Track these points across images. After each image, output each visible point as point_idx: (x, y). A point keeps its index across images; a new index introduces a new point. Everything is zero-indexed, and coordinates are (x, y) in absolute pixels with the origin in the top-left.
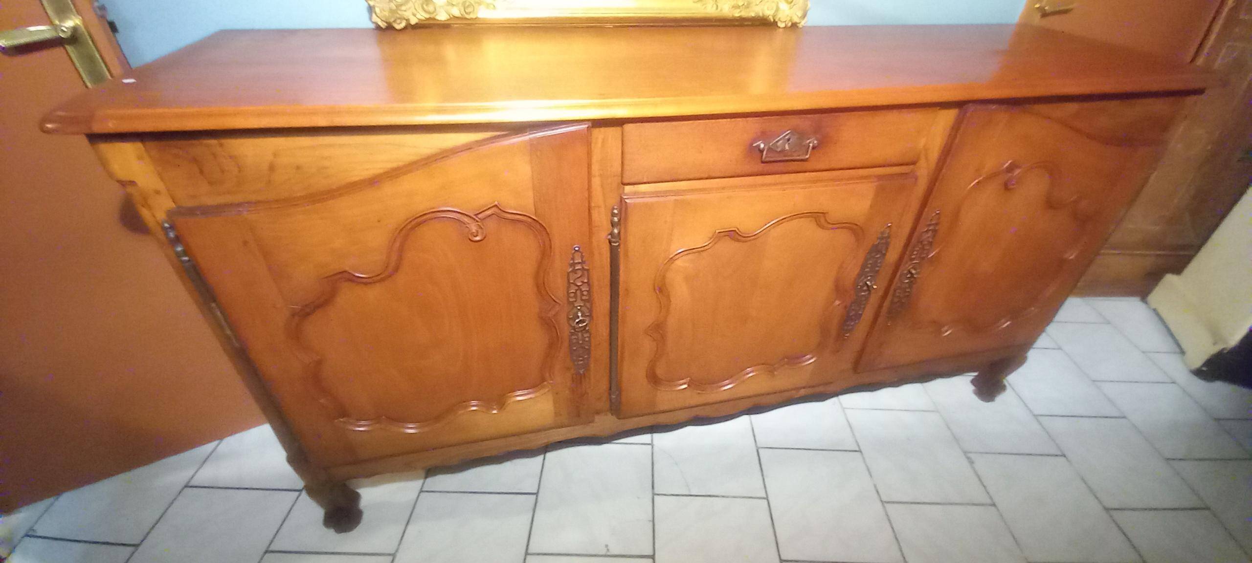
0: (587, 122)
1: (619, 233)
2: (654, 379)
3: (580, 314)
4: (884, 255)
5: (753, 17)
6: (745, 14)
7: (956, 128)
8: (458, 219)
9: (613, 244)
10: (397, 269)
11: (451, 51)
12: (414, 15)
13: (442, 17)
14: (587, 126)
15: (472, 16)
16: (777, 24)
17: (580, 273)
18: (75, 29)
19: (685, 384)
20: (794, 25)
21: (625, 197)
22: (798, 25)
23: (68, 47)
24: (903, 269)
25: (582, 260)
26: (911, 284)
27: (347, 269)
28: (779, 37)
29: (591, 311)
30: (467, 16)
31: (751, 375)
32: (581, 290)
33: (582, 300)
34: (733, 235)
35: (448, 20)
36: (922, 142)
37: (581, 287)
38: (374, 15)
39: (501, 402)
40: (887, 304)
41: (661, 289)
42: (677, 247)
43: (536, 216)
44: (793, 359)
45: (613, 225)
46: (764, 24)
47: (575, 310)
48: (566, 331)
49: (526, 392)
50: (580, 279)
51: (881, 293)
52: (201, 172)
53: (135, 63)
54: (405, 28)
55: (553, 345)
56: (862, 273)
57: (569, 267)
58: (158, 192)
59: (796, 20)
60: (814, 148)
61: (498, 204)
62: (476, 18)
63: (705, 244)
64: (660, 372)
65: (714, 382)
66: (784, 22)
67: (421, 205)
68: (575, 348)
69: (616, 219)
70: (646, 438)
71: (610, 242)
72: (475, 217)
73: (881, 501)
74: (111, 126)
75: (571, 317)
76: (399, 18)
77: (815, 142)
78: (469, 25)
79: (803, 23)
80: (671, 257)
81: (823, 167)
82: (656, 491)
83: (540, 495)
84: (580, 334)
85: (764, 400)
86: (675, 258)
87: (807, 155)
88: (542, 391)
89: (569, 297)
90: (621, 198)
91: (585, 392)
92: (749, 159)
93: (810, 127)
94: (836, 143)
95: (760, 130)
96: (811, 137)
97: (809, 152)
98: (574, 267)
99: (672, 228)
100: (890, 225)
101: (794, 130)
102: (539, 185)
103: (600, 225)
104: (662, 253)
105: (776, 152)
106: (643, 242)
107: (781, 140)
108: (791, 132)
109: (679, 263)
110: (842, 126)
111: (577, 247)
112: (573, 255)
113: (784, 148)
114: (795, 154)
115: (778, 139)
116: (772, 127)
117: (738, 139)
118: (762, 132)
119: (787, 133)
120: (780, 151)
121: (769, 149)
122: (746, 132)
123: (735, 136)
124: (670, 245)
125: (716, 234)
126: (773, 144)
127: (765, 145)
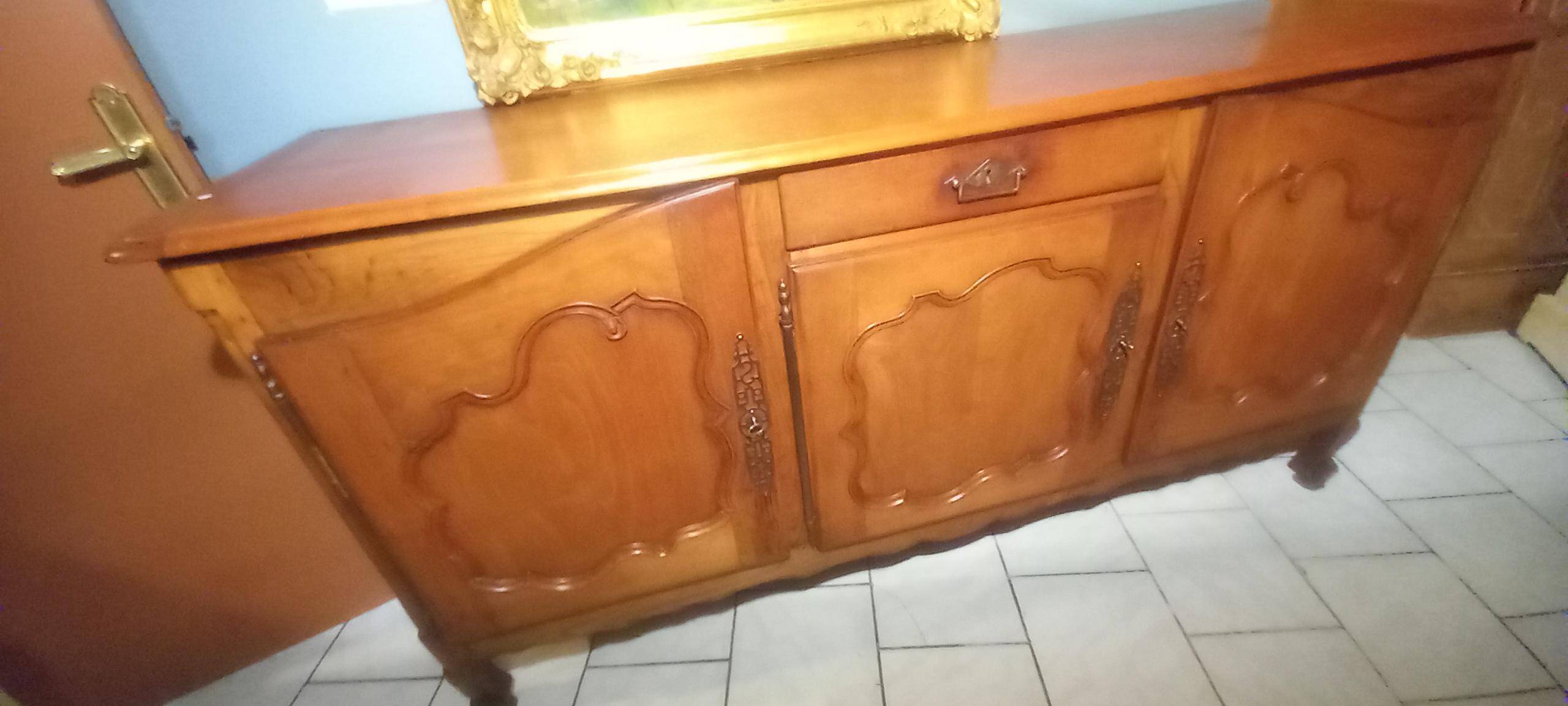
0: (733, 179)
1: (791, 312)
2: (859, 496)
3: (754, 420)
4: (1138, 305)
5: (933, 34)
6: (921, 31)
7: (1207, 130)
8: (591, 316)
9: (786, 327)
10: (525, 383)
11: (573, 120)
12: (527, 85)
13: (558, 83)
14: (733, 183)
15: (594, 78)
16: (964, 38)
17: (748, 367)
18: (146, 149)
19: (899, 498)
20: (986, 37)
21: (793, 266)
22: (991, 35)
23: (140, 171)
24: (1168, 320)
25: (748, 351)
26: (1181, 340)
27: (466, 389)
28: (968, 54)
29: (768, 416)
30: (588, 79)
31: (984, 479)
32: (752, 388)
33: (755, 401)
34: (936, 299)
35: (567, 86)
36: (1164, 155)
37: (751, 385)
38: (480, 91)
39: (667, 540)
40: (1152, 370)
41: (853, 377)
42: (867, 320)
43: (685, 302)
44: (1037, 454)
45: (782, 302)
46: (948, 40)
47: (747, 415)
48: (739, 442)
49: (698, 526)
50: (749, 376)
51: (1142, 355)
52: (290, 291)
53: (213, 174)
54: (518, 102)
55: (725, 462)
56: (1112, 331)
57: (734, 361)
58: (243, 320)
59: (987, 29)
60: (1023, 177)
61: (637, 290)
62: (598, 80)
63: (901, 315)
64: (866, 485)
65: (938, 492)
66: (971, 34)
67: (546, 302)
68: (753, 464)
69: (784, 295)
70: (862, 576)
71: (781, 325)
72: (610, 310)
73: (1185, 634)
74: (184, 248)
75: (745, 424)
76: (511, 91)
77: (1024, 170)
78: (594, 89)
79: (996, 32)
80: (860, 335)
81: (1038, 199)
82: (881, 645)
83: (733, 659)
84: (758, 445)
85: (1007, 513)
86: (864, 337)
87: (1015, 187)
88: (719, 524)
89: (737, 398)
90: (788, 267)
91: (774, 519)
92: (942, 201)
93: (1014, 152)
94: (1050, 168)
95: (950, 163)
96: (1017, 164)
97: (1018, 181)
98: (740, 361)
99: (857, 298)
100: (1139, 264)
101: (994, 158)
102: (683, 263)
103: (765, 305)
104: (849, 331)
105: (975, 188)
106: (822, 320)
107: (980, 173)
108: (990, 161)
109: (871, 342)
110: (1055, 146)
111: (740, 335)
112: (737, 345)
113: (985, 182)
114: (1001, 188)
115: (975, 171)
116: (965, 158)
117: (924, 177)
118: (953, 166)
119: (985, 162)
120: (981, 187)
121: (965, 185)
122: (932, 167)
123: (920, 174)
124: (857, 319)
125: (913, 300)
126: (970, 179)
127: (959, 181)
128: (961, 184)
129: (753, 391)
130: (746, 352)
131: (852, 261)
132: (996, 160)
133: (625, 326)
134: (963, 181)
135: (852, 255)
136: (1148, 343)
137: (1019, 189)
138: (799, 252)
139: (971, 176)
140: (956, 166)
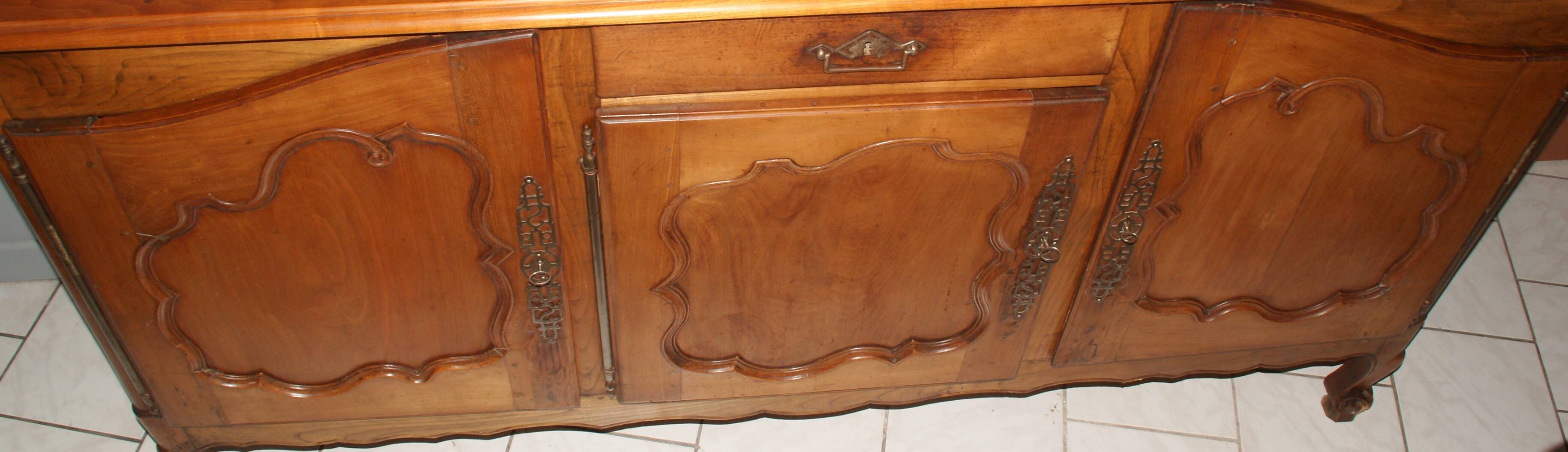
0: (530, 30)
1: (596, 160)
2: (677, 356)
4: (1072, 200)
8: (353, 140)
10: (273, 195)
17: (536, 212)
21: (601, 115)
24: (1111, 221)
25: (538, 195)
27: (210, 195)
32: (540, 232)
33: (542, 244)
37: (539, 229)
39: (426, 370)
40: (1090, 268)
41: (671, 233)
43: (464, 140)
45: (586, 148)
48: (521, 283)
50: (537, 219)
51: (1081, 250)
52: (41, 84)
57: (517, 203)
60: (911, 56)
61: (408, 124)
64: (687, 345)
69: (588, 143)
71: (583, 169)
72: (375, 139)
75: (527, 266)
87: (900, 64)
89: (521, 240)
91: (560, 367)
92: (803, 67)
93: (903, 27)
94: (953, 48)
95: (816, 31)
96: (907, 40)
97: (905, 60)
98: (527, 203)
99: (680, 157)
100: (1069, 160)
101: (876, 31)
102: (464, 104)
103: (566, 145)
104: (668, 189)
105: (848, 59)
106: (634, 173)
107: (856, 45)
108: (870, 33)
109: (698, 200)
110: (960, 26)
111: (528, 179)
112: (523, 188)
113: (863, 53)
114: (883, 61)
115: (850, 42)
116: (836, 28)
117: (780, 42)
118: (820, 34)
119: (864, 34)
120: (856, 58)
121: (834, 56)
122: (792, 33)
123: (775, 39)
124: (679, 178)
125: (756, 166)
126: (843, 49)
127: (826, 52)
128: (827, 55)
129: (541, 235)
131: (677, 119)
132: (879, 33)
133: (390, 155)
134: (832, 50)
135: (678, 113)
136: (1089, 238)
137: (906, 67)
138: (613, 100)
139: (843, 46)
140: (823, 35)
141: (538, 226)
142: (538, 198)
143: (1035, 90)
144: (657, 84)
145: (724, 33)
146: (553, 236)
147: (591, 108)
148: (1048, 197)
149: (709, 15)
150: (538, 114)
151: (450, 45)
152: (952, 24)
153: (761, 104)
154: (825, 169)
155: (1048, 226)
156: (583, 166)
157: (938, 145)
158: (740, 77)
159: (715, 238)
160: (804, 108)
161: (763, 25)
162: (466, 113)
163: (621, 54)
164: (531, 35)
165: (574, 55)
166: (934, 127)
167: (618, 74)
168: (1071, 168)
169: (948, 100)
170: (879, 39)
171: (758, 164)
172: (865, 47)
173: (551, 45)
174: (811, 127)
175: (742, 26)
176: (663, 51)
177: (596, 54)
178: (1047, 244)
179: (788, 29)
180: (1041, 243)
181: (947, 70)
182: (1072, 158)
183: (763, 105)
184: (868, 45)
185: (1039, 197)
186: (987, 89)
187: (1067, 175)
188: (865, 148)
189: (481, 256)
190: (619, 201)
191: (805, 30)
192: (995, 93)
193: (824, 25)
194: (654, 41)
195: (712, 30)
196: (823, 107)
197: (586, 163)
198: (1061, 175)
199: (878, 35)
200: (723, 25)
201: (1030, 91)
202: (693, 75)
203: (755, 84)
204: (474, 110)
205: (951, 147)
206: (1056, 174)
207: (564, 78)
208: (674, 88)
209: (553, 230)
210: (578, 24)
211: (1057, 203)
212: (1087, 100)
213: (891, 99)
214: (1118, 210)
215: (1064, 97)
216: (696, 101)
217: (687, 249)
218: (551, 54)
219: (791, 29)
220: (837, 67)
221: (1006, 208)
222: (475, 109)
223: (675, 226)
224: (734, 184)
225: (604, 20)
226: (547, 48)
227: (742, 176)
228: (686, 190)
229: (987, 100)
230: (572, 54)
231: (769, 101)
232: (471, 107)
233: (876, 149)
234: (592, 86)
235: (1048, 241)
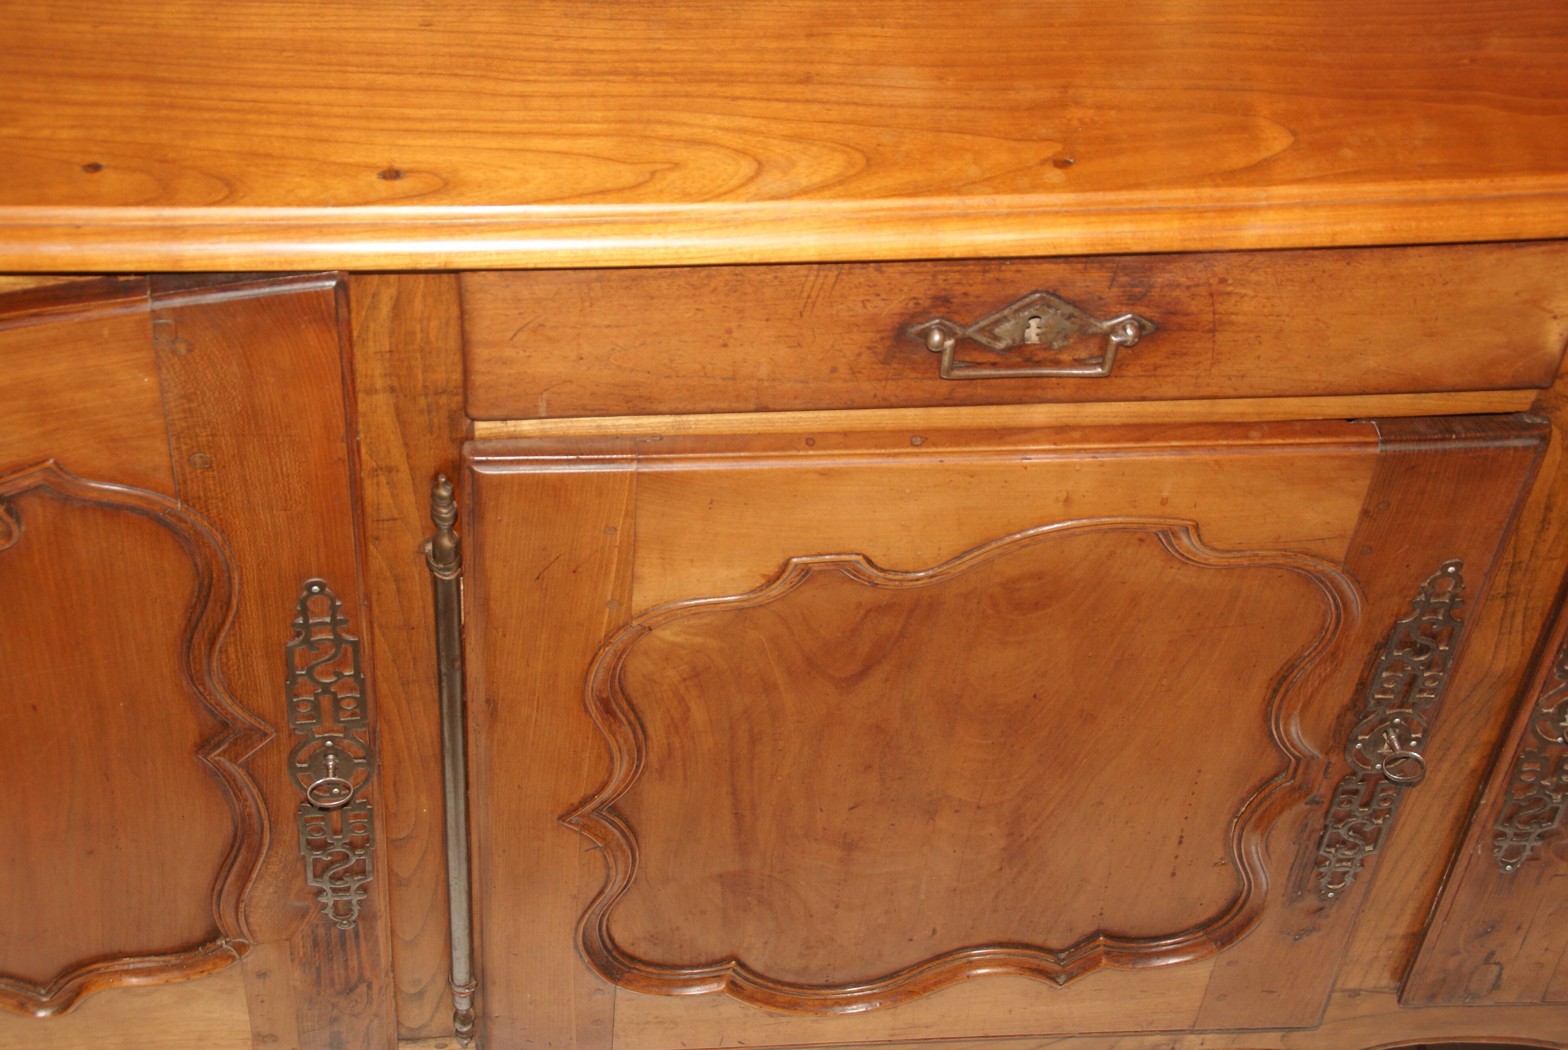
0: (332, 275)
1: (458, 547)
3: (332, 762)
17: (328, 651)
19: (716, 979)
25: (333, 617)
32: (335, 694)
33: (337, 722)
37: (334, 689)
43: (177, 501)
45: (437, 524)
47: (314, 752)
49: (151, 963)
50: (331, 667)
57: (291, 633)
61: (55, 461)
64: (627, 936)
69: (445, 511)
71: (430, 566)
77: (1131, 329)
80: (638, 620)
84: (335, 818)
88: (209, 969)
89: (293, 713)
90: (462, 451)
91: (361, 978)
92: (896, 366)
93: (1110, 287)
94: (1213, 331)
95: (929, 292)
96: (1116, 313)
97: (1110, 355)
98: (309, 635)
99: (634, 545)
100: (1451, 569)
101: (1054, 294)
102: (184, 425)
103: (396, 516)
104: (607, 610)
105: (992, 350)
106: (538, 578)
107: (1009, 321)
108: (1042, 298)
109: (667, 634)
110: (1230, 285)
111: (315, 584)
112: (303, 602)
113: (1023, 339)
114: (1065, 357)
115: (998, 316)
116: (971, 285)
117: (851, 313)
118: (936, 298)
119: (1028, 300)
120: (1008, 349)
121: (963, 344)
122: (878, 295)
123: (840, 307)
124: (631, 590)
125: (791, 567)
126: (982, 330)
127: (947, 333)
128: (949, 343)
129: (336, 703)
130: (328, 620)
131: (632, 468)
132: (1059, 297)
133: (14, 527)
134: (959, 331)
135: (634, 456)
136: (1488, 735)
137: (1111, 370)
138: (499, 424)
139: (983, 323)
140: (943, 301)
141: (331, 683)
142: (335, 622)
143: (1383, 420)
144: (593, 394)
145: (735, 291)
146: (361, 703)
147: (453, 440)
148: (1402, 645)
149: (708, 254)
150: (341, 450)
151: (155, 299)
152: (1214, 281)
153: (808, 439)
154: (931, 577)
155: (1401, 706)
156: (432, 560)
157: (1170, 534)
158: (766, 384)
159: (699, 714)
160: (896, 450)
161: (818, 276)
162: (186, 444)
163: (520, 330)
164: (333, 283)
165: (422, 331)
166: (1165, 494)
167: (512, 372)
168: (1455, 587)
169: (1197, 439)
170: (1057, 309)
171: (796, 565)
172: (1028, 327)
173: (374, 307)
174: (908, 491)
175: (776, 278)
176: (608, 326)
177: (467, 327)
178: (1396, 744)
179: (870, 286)
180: (1384, 741)
181: (1197, 377)
182: (1458, 566)
183: (811, 442)
184: (1033, 323)
185: (1382, 646)
186: (1280, 418)
187: (1447, 601)
188: (1018, 536)
189: (204, 744)
190: (504, 635)
191: (906, 289)
192: (1298, 427)
193: (945, 280)
194: (591, 305)
195: (713, 285)
196: (934, 450)
197: (438, 554)
198: (1432, 601)
199: (1057, 301)
200: (737, 275)
201: (1374, 423)
202: (669, 377)
203: (796, 398)
204: (204, 439)
205: (1199, 536)
206: (1422, 597)
207: (399, 377)
208: (627, 402)
209: (363, 692)
210: (434, 265)
211: (1422, 658)
212: (1498, 444)
213: (1076, 435)
214: (1556, 677)
215: (1447, 436)
216: (672, 432)
217: (641, 736)
218: (372, 326)
219: (875, 286)
220: (968, 367)
221: (1309, 667)
222: (207, 436)
223: (617, 687)
224: (746, 604)
225: (489, 257)
226: (364, 313)
227: (761, 588)
228: (645, 614)
229: (1280, 441)
230: (418, 327)
231: (824, 434)
232: (198, 431)
233: (1041, 537)
234: (457, 394)
235: (1399, 738)
